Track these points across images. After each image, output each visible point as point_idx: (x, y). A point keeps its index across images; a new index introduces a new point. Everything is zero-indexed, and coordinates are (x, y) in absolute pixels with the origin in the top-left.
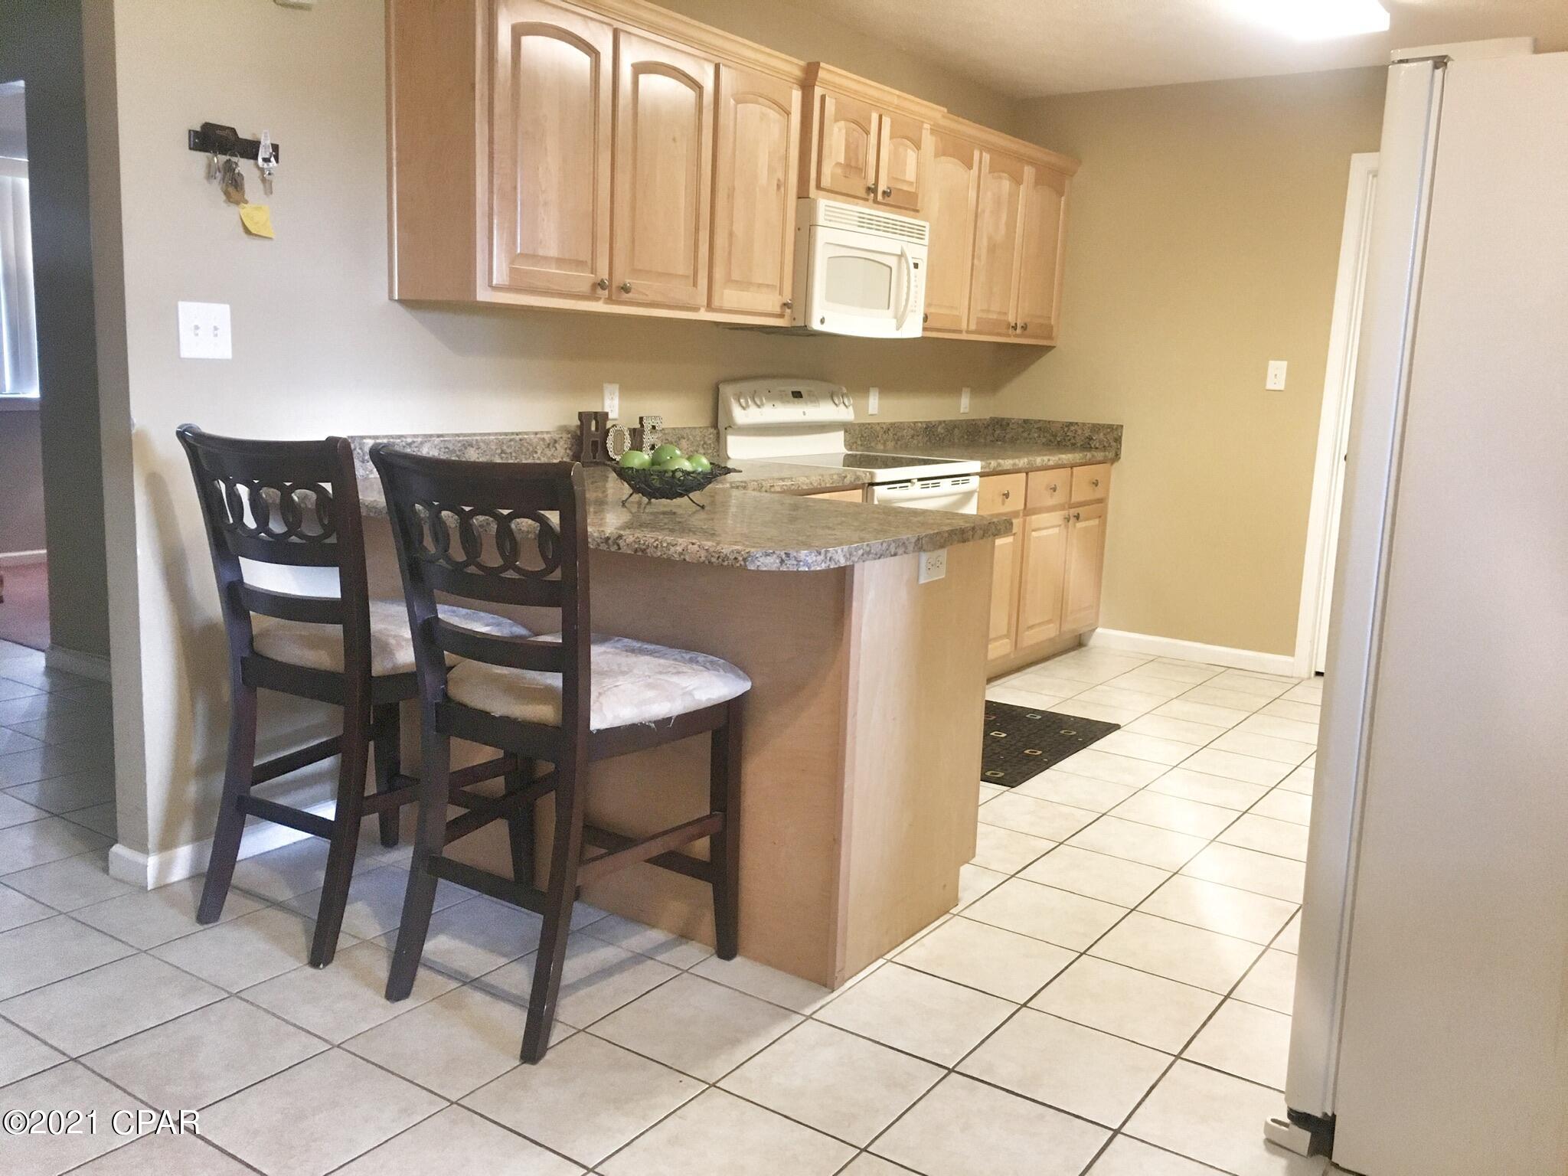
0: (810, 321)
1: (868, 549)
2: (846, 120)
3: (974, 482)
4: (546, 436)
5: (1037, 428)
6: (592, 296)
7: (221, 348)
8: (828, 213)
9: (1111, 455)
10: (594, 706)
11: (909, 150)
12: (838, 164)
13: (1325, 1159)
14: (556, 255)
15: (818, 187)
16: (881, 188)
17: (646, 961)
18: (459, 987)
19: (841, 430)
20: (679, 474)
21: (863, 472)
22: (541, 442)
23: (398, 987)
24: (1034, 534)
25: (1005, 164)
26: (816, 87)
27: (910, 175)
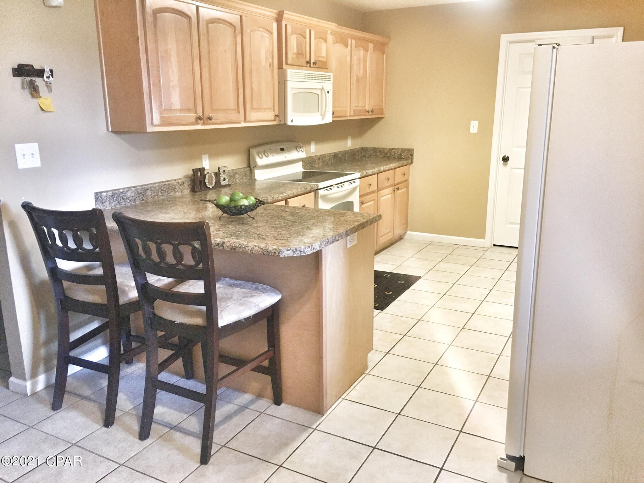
0: (287, 122)
1: (328, 241)
2: (296, 34)
3: (358, 181)
4: (180, 181)
5: (379, 151)
6: (196, 123)
7: (36, 162)
8: (291, 75)
9: (409, 161)
10: (219, 317)
11: (322, 43)
12: (294, 53)
13: (521, 472)
14: (180, 108)
15: (287, 64)
16: (312, 61)
17: (245, 409)
18: (169, 430)
19: (300, 161)
20: (243, 207)
21: (314, 184)
22: (178, 184)
23: (144, 435)
24: (382, 198)
25: (362, 43)
26: (283, 21)
27: (324, 54)
